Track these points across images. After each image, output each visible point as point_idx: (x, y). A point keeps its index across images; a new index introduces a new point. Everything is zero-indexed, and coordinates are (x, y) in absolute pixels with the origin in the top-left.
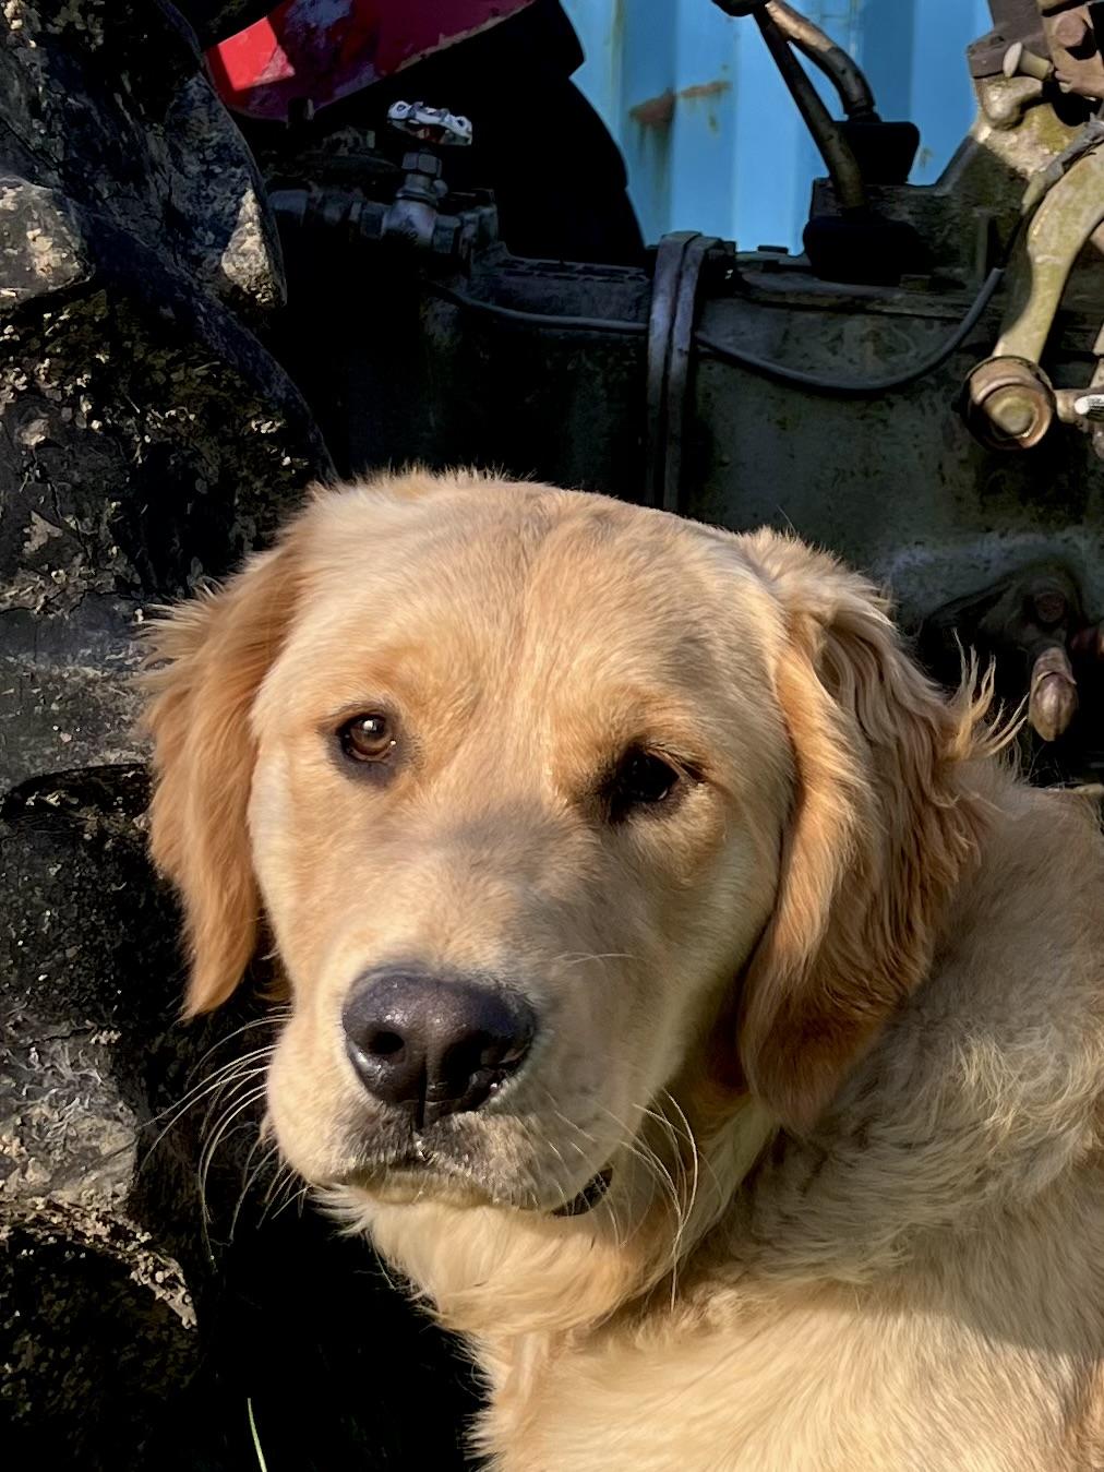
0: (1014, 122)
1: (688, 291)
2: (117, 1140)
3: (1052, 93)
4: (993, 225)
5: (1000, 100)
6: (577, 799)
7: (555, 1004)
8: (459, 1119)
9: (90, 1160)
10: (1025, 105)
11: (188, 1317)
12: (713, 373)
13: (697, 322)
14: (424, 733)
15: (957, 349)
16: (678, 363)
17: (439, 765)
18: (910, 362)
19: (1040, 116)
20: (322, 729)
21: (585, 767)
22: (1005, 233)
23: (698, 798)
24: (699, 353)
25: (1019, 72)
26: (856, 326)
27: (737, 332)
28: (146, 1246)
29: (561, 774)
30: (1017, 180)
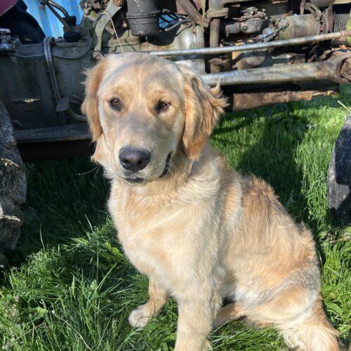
0: (89, 14)
1: (49, 48)
3: (93, 9)
4: (90, 30)
5: (86, 11)
7: (153, 150)
10: (90, 11)
11: (19, 220)
12: (56, 60)
13: (52, 53)
15: (90, 49)
16: (51, 60)
18: (83, 53)
19: (92, 12)
20: (108, 101)
22: (92, 30)
23: (171, 108)
24: (53, 57)
25: (88, 7)
26: (74, 49)
27: (57, 53)
29: (148, 107)
30: (92, 22)
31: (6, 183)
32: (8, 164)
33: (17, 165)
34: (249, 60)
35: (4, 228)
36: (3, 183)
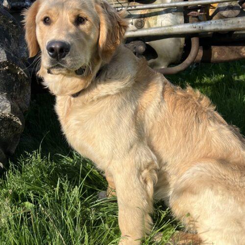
2: (8, 105)
6: (73, 23)
8: (63, 59)
9: (5, 107)
11: (21, 124)
14: (53, 19)
17: (55, 21)
20: (42, 20)
21: (73, 19)
23: (87, 22)
28: (14, 116)
31: (16, 89)
32: (20, 73)
33: (26, 76)
34: (225, 13)
35: (9, 128)
36: (14, 88)
